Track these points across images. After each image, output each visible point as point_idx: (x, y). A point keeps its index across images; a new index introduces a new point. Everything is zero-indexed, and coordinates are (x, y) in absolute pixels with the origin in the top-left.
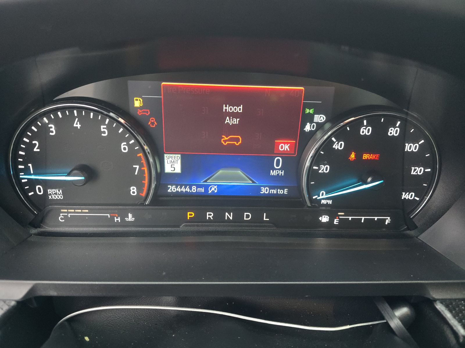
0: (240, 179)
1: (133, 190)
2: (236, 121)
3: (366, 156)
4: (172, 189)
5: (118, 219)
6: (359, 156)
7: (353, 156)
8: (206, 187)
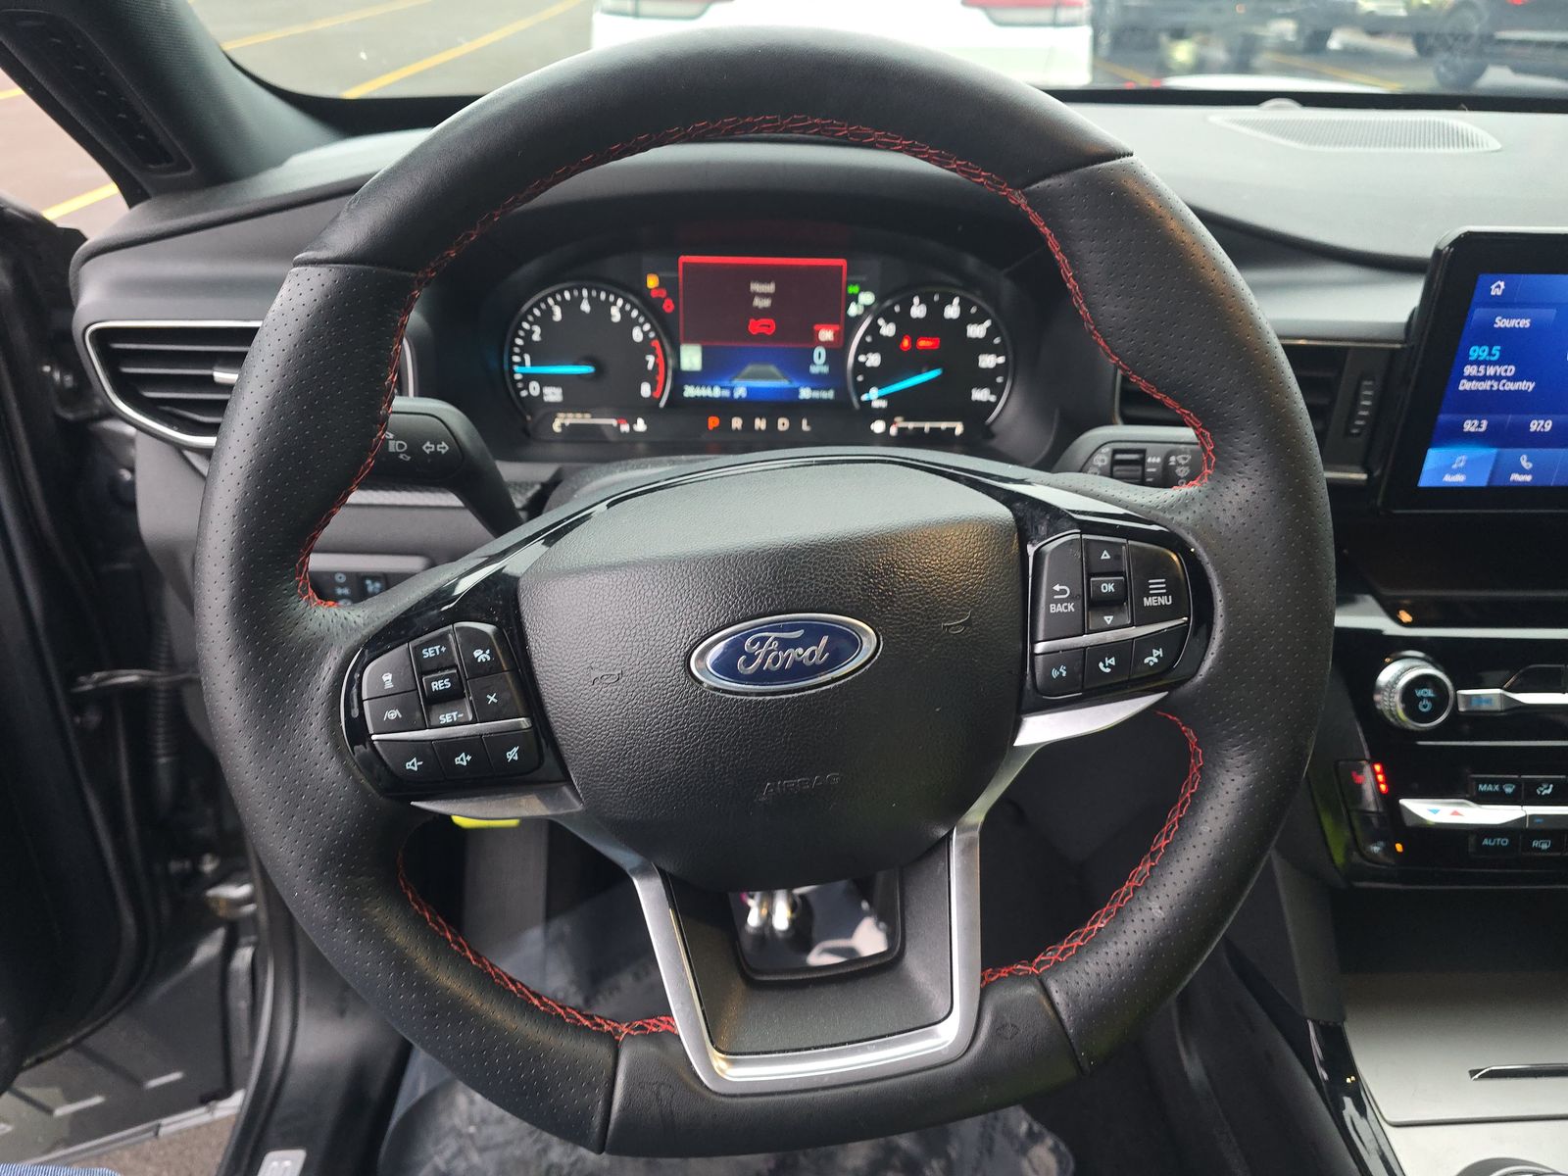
0: (771, 377)
1: (646, 390)
2: (766, 303)
3: (922, 343)
4: (690, 391)
5: (625, 428)
6: (913, 342)
7: (906, 343)
8: (732, 389)
